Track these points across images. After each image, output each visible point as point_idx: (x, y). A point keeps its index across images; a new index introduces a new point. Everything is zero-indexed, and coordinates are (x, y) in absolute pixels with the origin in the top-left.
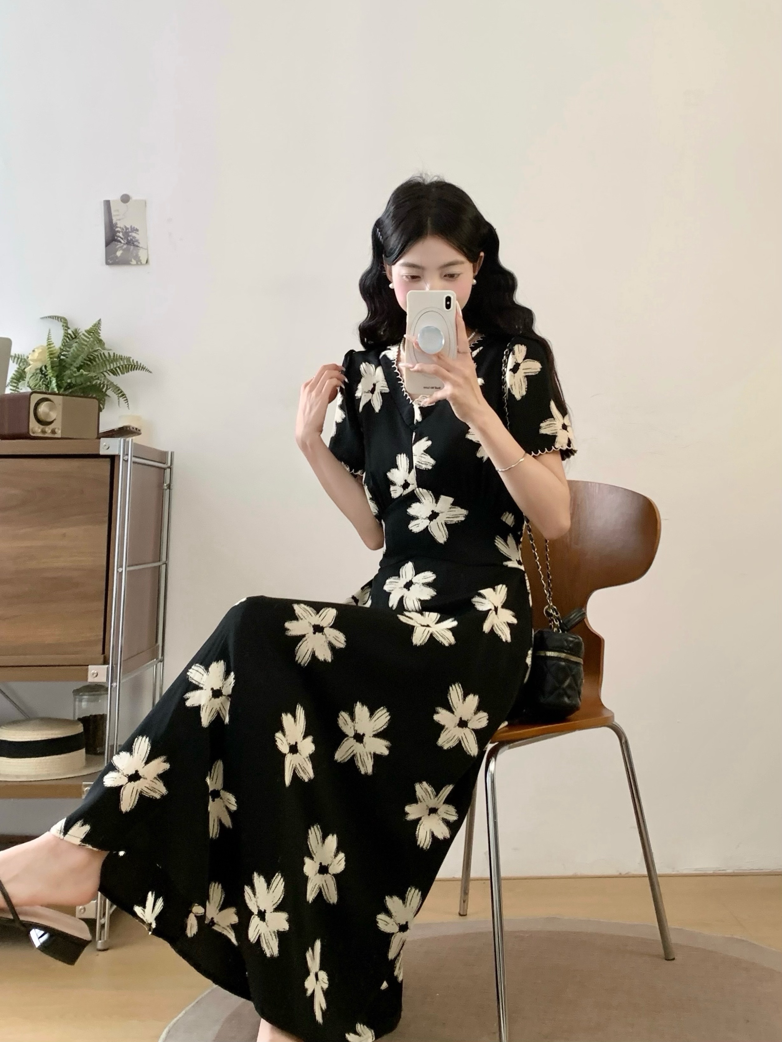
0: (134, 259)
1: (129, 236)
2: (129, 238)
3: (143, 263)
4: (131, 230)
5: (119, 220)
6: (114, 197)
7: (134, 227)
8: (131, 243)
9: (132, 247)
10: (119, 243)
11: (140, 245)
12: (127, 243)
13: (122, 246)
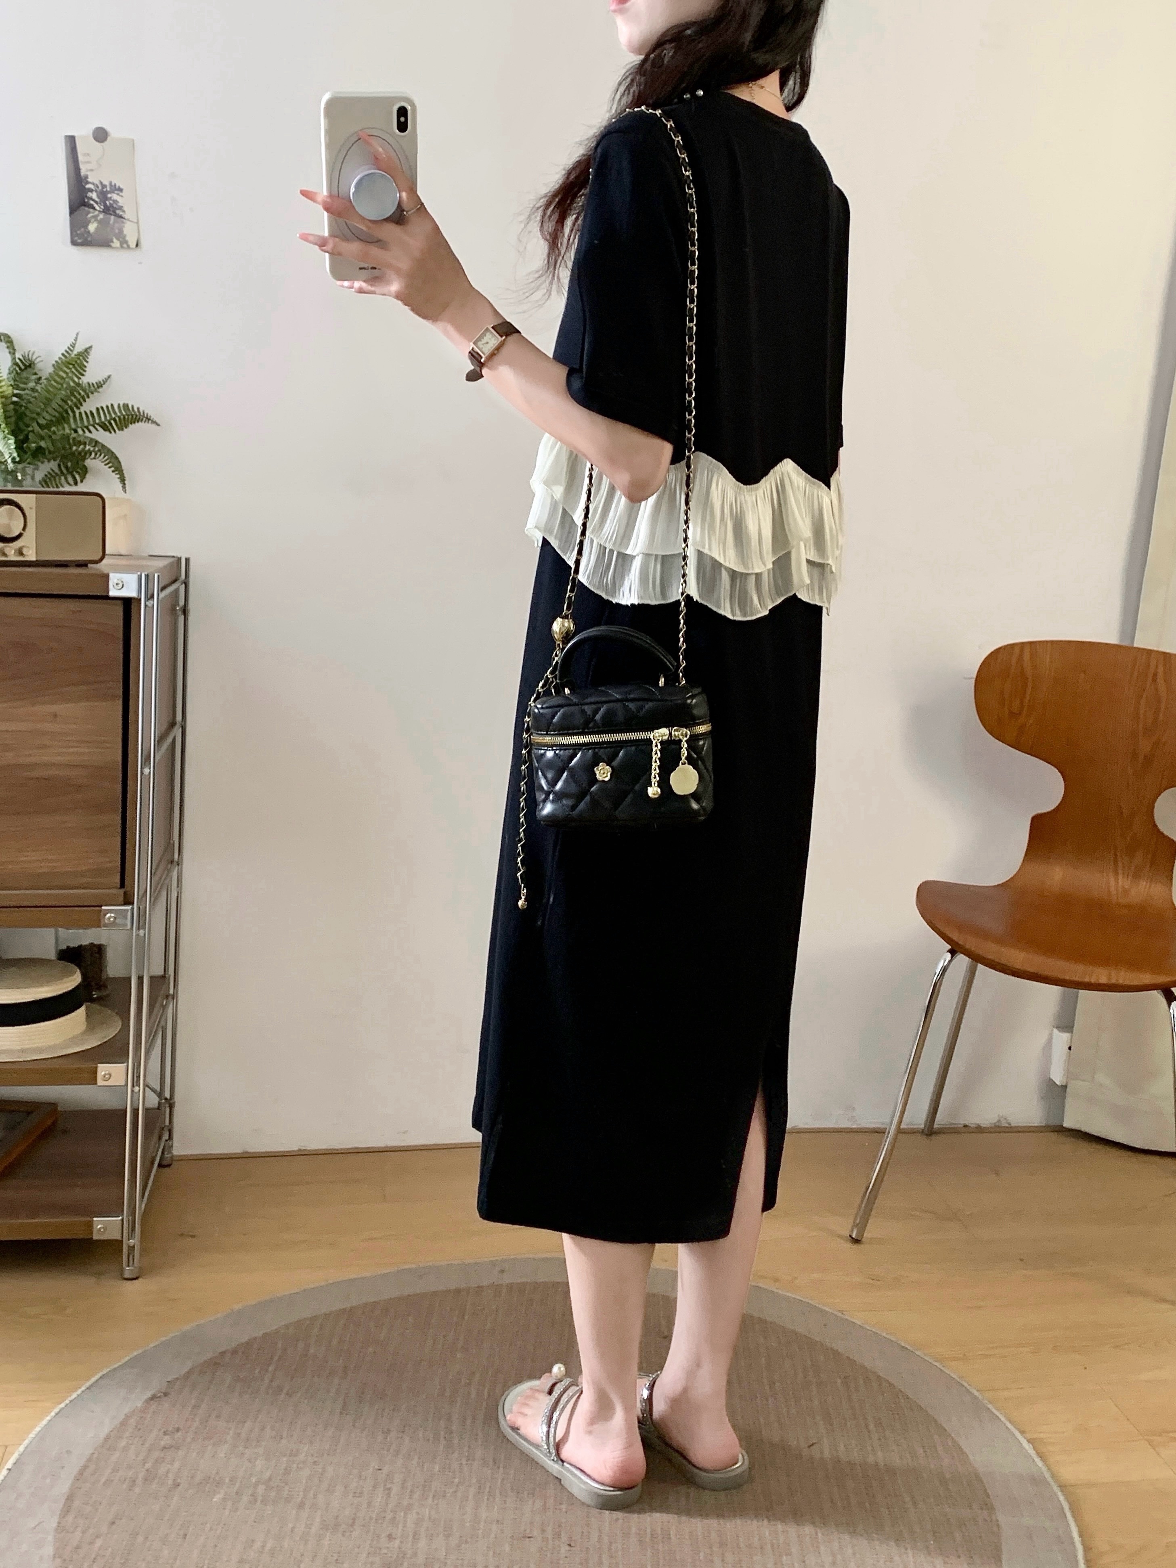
0: (118, 239)
1: (107, 199)
2: (107, 203)
3: (131, 246)
4: (110, 188)
5: (92, 170)
6: (83, 132)
7: (115, 185)
8: (111, 210)
9: (112, 217)
10: (91, 210)
11: (126, 216)
12: (103, 211)
13: (98, 216)
